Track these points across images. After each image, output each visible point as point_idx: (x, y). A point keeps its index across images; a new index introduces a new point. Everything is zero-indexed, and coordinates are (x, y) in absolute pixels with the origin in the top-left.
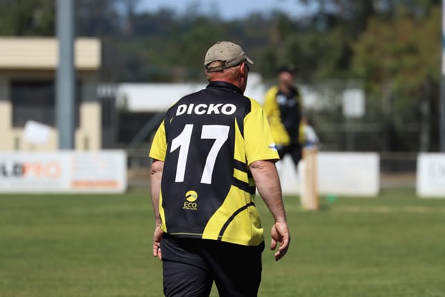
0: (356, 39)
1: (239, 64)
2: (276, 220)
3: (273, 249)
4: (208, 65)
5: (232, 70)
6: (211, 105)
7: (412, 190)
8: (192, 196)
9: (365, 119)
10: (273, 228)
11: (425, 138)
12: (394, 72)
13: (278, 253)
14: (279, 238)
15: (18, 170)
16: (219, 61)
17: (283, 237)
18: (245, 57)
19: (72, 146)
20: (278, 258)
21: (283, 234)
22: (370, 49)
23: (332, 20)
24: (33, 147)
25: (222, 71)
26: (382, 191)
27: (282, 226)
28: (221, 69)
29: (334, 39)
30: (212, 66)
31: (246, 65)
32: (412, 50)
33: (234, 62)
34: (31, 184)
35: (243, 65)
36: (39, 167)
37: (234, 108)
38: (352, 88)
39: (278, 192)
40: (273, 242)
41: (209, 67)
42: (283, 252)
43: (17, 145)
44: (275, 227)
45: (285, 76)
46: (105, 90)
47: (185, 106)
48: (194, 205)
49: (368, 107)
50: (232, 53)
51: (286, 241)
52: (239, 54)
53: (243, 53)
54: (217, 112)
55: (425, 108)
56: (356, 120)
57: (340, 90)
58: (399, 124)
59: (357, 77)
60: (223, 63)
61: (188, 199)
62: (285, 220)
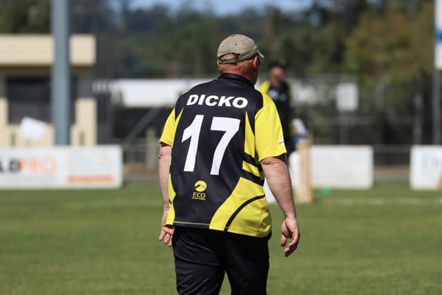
0: (349, 33)
1: (252, 58)
2: (286, 217)
3: (284, 245)
4: (221, 56)
5: (245, 63)
6: (223, 98)
7: (406, 183)
8: (201, 186)
9: (359, 112)
10: (284, 225)
11: (418, 131)
12: (387, 66)
13: (288, 249)
14: (289, 234)
15: (14, 166)
16: (233, 53)
17: (293, 233)
18: (258, 51)
19: (68, 142)
20: (288, 254)
21: (292, 230)
22: (363, 44)
23: (325, 15)
24: (28, 143)
25: (235, 64)
26: (376, 184)
27: (291, 222)
28: (235, 61)
29: (328, 33)
30: (225, 58)
31: (258, 59)
32: (404, 44)
33: (247, 56)
34: (27, 179)
35: (256, 59)
36: (35, 163)
37: (245, 102)
38: (345, 82)
39: (289, 188)
40: (283, 238)
41: (222, 59)
42: (293, 248)
43: (13, 141)
44: (286, 224)
45: (277, 71)
46: (99, 86)
47: (196, 97)
48: (203, 196)
49: (361, 100)
50: (246, 47)
51: (295, 237)
52: (252, 48)
53: (256, 47)
54: (228, 104)
55: (418, 101)
56: (349, 113)
57: (334, 84)
58: (393, 118)
59: (350, 72)
60: (237, 56)
61: (197, 189)
62: (295, 216)
